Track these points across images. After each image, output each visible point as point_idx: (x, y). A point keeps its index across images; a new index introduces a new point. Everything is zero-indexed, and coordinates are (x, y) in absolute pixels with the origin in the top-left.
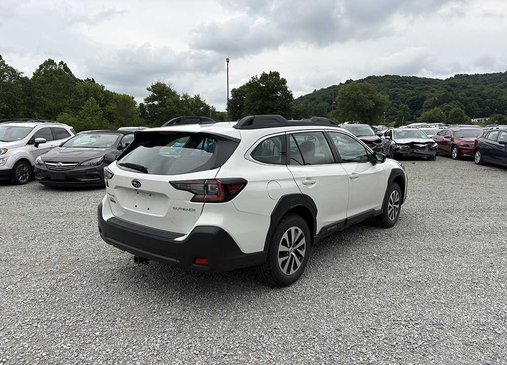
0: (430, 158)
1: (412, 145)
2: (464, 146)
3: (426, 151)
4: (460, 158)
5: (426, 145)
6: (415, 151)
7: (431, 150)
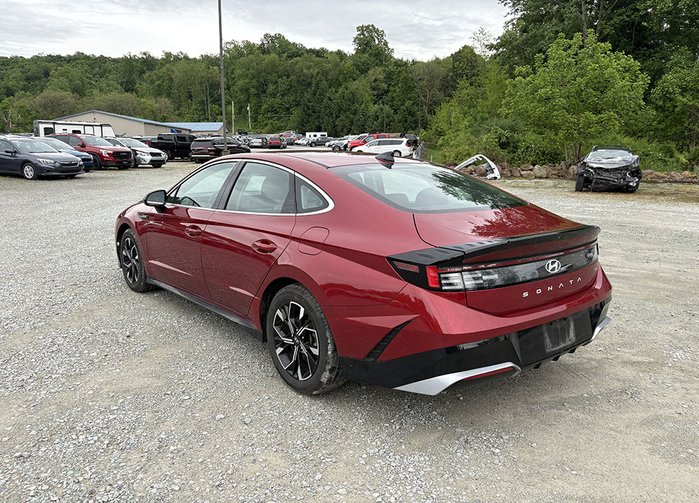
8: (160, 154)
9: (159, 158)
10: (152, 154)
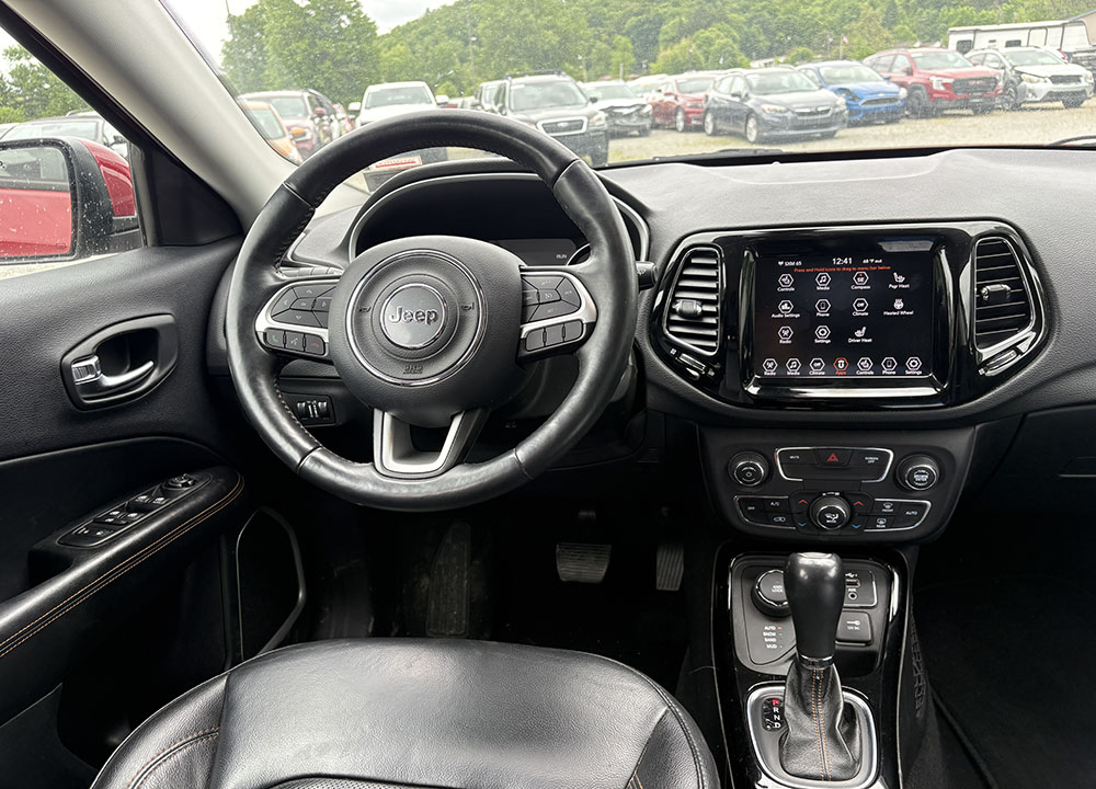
0: (643, 132)
1: (610, 111)
2: (691, 107)
3: (634, 121)
4: (688, 129)
5: (633, 110)
6: (618, 122)
7: (641, 117)
8: (1077, 79)
9: (1072, 86)
10: (1055, 79)
